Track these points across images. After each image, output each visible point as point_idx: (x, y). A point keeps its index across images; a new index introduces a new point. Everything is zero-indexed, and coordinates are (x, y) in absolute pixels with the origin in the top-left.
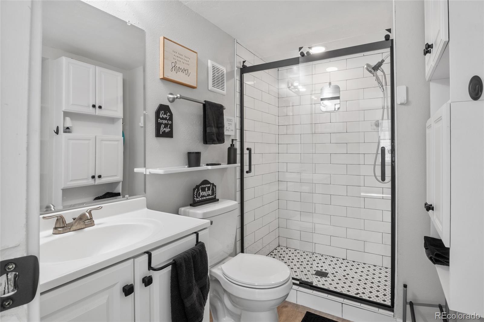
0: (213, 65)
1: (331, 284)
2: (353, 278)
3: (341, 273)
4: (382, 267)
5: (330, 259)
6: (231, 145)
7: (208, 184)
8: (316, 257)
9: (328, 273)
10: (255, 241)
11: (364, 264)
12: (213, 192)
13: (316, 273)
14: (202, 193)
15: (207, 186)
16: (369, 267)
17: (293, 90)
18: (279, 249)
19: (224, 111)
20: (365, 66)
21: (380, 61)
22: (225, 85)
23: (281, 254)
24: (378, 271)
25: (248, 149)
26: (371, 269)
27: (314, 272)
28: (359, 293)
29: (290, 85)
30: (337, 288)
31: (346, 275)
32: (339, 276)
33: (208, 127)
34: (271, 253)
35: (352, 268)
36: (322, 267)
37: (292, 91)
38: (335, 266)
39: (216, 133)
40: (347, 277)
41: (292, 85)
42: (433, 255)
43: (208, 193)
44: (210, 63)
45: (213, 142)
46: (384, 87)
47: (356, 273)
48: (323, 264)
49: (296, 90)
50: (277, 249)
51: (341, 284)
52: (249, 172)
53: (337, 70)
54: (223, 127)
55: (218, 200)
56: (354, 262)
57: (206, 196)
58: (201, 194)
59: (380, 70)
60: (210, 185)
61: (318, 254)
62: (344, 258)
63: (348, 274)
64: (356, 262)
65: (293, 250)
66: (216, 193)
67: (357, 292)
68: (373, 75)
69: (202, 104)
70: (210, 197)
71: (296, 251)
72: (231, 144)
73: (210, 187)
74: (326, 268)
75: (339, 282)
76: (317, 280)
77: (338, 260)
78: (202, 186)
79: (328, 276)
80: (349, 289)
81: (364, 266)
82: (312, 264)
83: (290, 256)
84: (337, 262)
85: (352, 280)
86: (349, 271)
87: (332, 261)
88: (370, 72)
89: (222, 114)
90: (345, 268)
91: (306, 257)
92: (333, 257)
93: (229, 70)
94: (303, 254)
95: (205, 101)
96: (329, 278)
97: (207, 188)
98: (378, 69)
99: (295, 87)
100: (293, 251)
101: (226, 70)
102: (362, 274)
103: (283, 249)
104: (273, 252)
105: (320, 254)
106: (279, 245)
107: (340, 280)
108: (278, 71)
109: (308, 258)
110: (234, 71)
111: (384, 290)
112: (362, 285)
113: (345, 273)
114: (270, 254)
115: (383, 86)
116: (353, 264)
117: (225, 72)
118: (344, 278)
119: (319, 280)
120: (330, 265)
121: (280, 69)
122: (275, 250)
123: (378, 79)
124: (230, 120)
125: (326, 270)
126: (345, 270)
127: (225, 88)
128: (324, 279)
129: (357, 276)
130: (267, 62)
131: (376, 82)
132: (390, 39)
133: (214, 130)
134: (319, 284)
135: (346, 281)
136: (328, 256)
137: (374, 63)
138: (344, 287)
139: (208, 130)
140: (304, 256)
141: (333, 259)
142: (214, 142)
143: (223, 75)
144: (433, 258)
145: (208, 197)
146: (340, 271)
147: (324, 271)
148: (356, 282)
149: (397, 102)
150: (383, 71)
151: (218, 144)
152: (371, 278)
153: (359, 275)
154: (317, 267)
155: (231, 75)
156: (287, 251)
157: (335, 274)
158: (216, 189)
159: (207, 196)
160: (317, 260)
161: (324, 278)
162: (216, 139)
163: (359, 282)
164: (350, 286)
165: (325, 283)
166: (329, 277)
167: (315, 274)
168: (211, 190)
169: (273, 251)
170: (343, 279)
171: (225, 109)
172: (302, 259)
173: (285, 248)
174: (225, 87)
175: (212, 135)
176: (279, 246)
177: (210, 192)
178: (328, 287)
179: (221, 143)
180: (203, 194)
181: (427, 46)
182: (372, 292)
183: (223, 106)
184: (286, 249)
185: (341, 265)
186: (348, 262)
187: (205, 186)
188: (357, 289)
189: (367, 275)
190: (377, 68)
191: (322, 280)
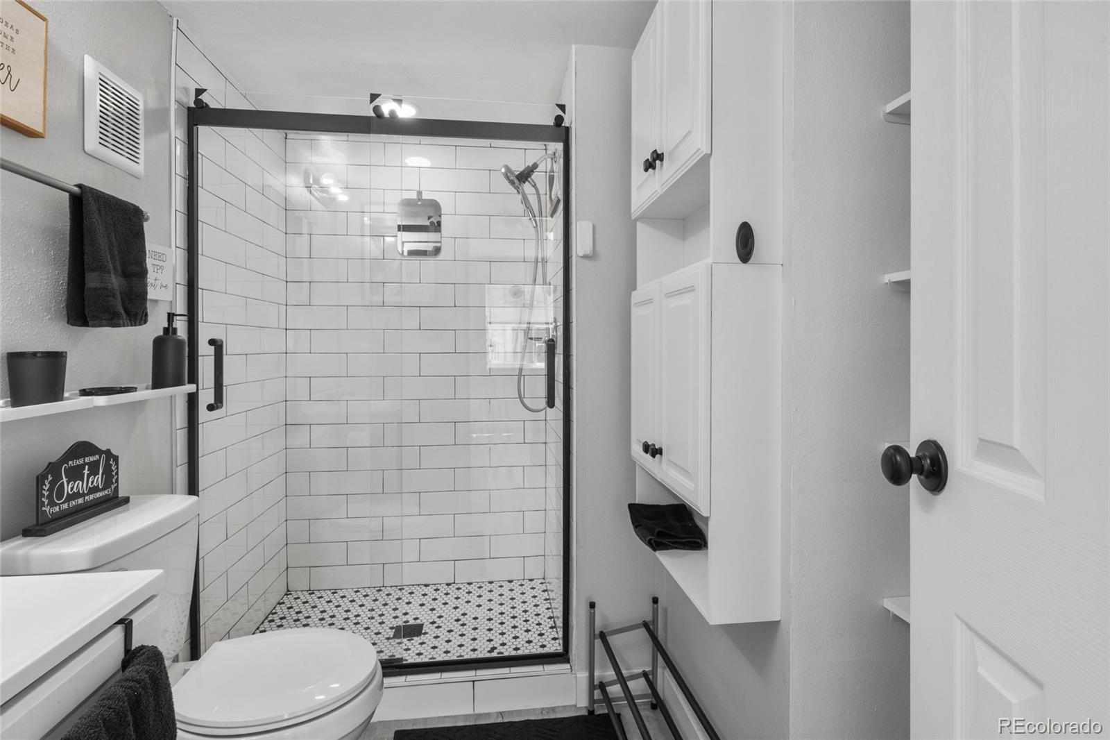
0: (100, 73)
1: (434, 648)
2: (476, 618)
3: (449, 615)
4: (523, 580)
5: (419, 591)
6: (166, 330)
7: (94, 454)
8: (388, 595)
9: (423, 624)
10: (229, 596)
11: (491, 583)
12: (110, 478)
13: (395, 631)
14: (70, 486)
15: (87, 460)
16: (501, 586)
17: (315, 193)
18: (289, 600)
19: (145, 224)
20: (503, 170)
21: (530, 165)
22: (142, 146)
23: (298, 613)
24: (518, 590)
25: (212, 342)
26: (505, 591)
27: (391, 633)
28: (495, 646)
29: (311, 181)
30: (449, 652)
31: (461, 617)
32: (447, 623)
33: (93, 270)
34: (270, 618)
35: (469, 597)
36: (406, 614)
37: (314, 196)
38: (434, 605)
39: (121, 293)
40: (463, 620)
41: (317, 181)
42: (653, 535)
43: (92, 482)
44: (90, 67)
45: (112, 319)
46: (537, 219)
47: (479, 606)
48: (407, 608)
49: (325, 195)
50: (283, 603)
51: (457, 640)
52: (218, 408)
53: (429, 166)
54: (143, 273)
55: (126, 500)
56: (470, 584)
57: (83, 495)
58: (67, 489)
59: (529, 182)
60: (97, 457)
61: (391, 587)
62: (449, 582)
63: (464, 614)
64: (474, 584)
65: (329, 592)
66: (117, 481)
67: (490, 645)
68: (516, 191)
69: (67, 195)
70: (99, 495)
71: (336, 593)
72: (167, 326)
73: (98, 462)
74: (417, 614)
75: (449, 636)
76: (401, 648)
77: (437, 590)
78: (70, 462)
79: (423, 632)
80: (474, 645)
81: (491, 587)
82: (381, 615)
83: (322, 609)
84: (436, 595)
85: (475, 623)
86: (465, 607)
87: (425, 595)
88: (512, 183)
89: (139, 235)
90: (457, 603)
91: (364, 601)
92: (426, 586)
93: (153, 104)
94: (355, 596)
95: (80, 186)
96: (427, 636)
97: (87, 467)
98: (527, 179)
99: (324, 189)
100: (328, 596)
101: (145, 102)
102: (490, 605)
103: (302, 597)
104: (276, 613)
105: (396, 586)
106: (288, 591)
107: (450, 631)
108: (286, 138)
109: (368, 603)
110: (167, 110)
111: (537, 624)
112: (498, 629)
113: (458, 614)
114: (267, 621)
115: (535, 217)
116: (470, 588)
117: (141, 107)
118: (457, 625)
119: (406, 647)
120: (422, 605)
121: (292, 134)
122: (278, 608)
123: (525, 200)
124: (160, 256)
125: (416, 619)
126: (456, 608)
127: (142, 156)
128: (417, 640)
129: (482, 613)
130: (259, 109)
131: (523, 207)
132: (563, 125)
133: (115, 282)
134: (409, 655)
135: (463, 630)
136: (413, 585)
137: (518, 168)
138: (463, 645)
139: (92, 280)
140: (359, 599)
141: (426, 590)
142: (116, 321)
143: (133, 114)
144: (652, 542)
145: (91, 497)
146: (447, 611)
147: (412, 622)
148: (483, 625)
149: (578, 252)
150: (535, 186)
151: (128, 326)
152: (508, 608)
153: (485, 610)
154: (396, 617)
155: (158, 119)
156: (313, 599)
157: (439, 621)
158: (117, 468)
159: (88, 494)
160: (392, 602)
161: (415, 638)
162: (122, 311)
163: (490, 625)
164: (474, 639)
165: (421, 649)
166: (426, 633)
167: (395, 636)
168: (101, 472)
169: (274, 611)
170: (457, 628)
171: (147, 220)
172: (355, 609)
173: (306, 593)
174: (141, 151)
175: (110, 296)
176: (288, 593)
177: (98, 480)
178: (431, 656)
179: (138, 323)
180: (72, 488)
181: (655, 155)
182: (518, 637)
183: (142, 212)
184: (308, 597)
185: (446, 599)
186: (458, 589)
187: (80, 461)
188: (490, 640)
189: (501, 604)
190: (524, 176)
191: (412, 644)
